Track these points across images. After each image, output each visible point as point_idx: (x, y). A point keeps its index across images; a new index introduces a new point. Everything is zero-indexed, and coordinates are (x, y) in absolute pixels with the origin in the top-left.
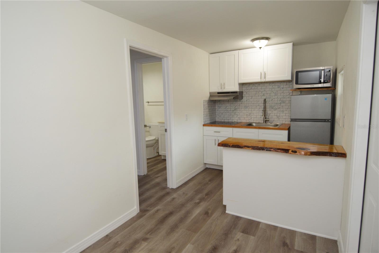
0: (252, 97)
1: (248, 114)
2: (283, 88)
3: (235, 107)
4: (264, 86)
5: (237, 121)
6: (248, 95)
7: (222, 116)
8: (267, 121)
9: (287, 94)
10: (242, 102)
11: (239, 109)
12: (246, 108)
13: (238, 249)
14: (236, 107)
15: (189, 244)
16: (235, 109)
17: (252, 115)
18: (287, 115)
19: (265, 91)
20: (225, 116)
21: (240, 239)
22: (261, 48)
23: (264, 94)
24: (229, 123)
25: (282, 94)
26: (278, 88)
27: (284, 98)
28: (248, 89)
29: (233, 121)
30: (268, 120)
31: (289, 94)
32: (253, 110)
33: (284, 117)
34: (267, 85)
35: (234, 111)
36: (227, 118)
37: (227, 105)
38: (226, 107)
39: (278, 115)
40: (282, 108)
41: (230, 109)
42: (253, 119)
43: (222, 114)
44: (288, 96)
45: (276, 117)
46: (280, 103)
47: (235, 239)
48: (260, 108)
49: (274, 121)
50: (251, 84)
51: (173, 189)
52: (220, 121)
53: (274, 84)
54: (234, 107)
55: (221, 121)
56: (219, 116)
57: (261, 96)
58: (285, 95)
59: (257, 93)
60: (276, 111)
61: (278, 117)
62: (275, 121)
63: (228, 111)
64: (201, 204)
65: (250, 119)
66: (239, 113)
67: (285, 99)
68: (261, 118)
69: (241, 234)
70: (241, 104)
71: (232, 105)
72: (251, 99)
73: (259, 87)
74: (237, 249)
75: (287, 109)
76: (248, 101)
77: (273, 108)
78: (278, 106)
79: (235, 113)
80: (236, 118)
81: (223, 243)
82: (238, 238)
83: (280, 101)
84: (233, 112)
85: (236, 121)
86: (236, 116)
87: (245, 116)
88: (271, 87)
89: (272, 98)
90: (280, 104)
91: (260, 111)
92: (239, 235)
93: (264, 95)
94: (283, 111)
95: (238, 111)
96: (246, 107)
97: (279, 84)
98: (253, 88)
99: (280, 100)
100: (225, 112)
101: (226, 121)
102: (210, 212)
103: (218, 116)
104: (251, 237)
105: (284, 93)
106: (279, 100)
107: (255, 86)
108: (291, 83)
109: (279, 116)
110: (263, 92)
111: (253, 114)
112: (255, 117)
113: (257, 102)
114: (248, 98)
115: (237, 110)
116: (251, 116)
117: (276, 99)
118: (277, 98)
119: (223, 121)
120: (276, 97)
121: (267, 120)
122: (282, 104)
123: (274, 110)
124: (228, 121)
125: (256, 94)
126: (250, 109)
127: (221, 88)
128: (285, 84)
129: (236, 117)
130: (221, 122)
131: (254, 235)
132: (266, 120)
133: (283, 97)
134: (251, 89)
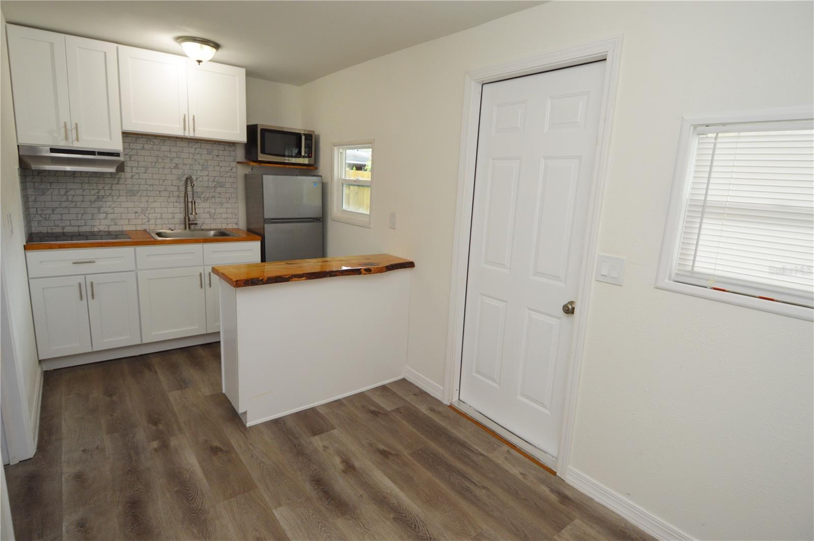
0: (147, 168)
1: (139, 210)
2: (218, 156)
3: (98, 193)
4: (176, 146)
5: (106, 230)
6: (135, 164)
7: (53, 217)
8: (193, 224)
9: (228, 169)
10: (118, 181)
11: (110, 198)
12: (131, 196)
13: (343, 457)
14: (102, 193)
15: (274, 511)
16: (99, 198)
17: (149, 214)
18: (229, 211)
19: (179, 157)
20: (65, 217)
21: (326, 445)
22: (201, 63)
23: (177, 164)
24: (80, 235)
25: (218, 168)
26: (208, 154)
27: (222, 177)
28: (132, 149)
29: (96, 229)
30: (195, 222)
31: (231, 169)
32: (151, 199)
33: (224, 216)
34: (185, 144)
35: (94, 201)
36: (73, 223)
37: (70, 186)
38: (67, 192)
39: (213, 211)
40: (218, 197)
41: (80, 198)
42: (152, 221)
43: (53, 211)
44: (229, 174)
45: (207, 216)
46: (214, 187)
47: (321, 449)
48: (169, 197)
49: (203, 223)
50: (140, 136)
51: (30, 459)
52: (48, 233)
53: (198, 145)
54: (93, 192)
55: (50, 231)
56: (44, 216)
57: (170, 168)
58: (223, 172)
59: (160, 160)
60: (206, 202)
61: (212, 216)
62: (206, 224)
63: (74, 203)
64: (173, 442)
65: (147, 223)
66: (113, 208)
67: (223, 180)
68: (174, 218)
69: (317, 437)
70: (118, 183)
71: (86, 186)
72: (145, 173)
73: (165, 148)
74: (341, 458)
75: (229, 199)
76: (137, 179)
77: (200, 198)
78: (210, 192)
79: (99, 208)
80: (104, 222)
81: (315, 467)
82: (321, 444)
83: (215, 183)
84: (93, 206)
85: (102, 228)
86: (103, 216)
87: (132, 216)
88: (192, 150)
89: (195, 174)
90: (213, 189)
91: (169, 202)
92: (318, 442)
93: (176, 166)
94: (221, 204)
95: (108, 204)
96: (132, 193)
97: (209, 146)
98: (147, 146)
99: (214, 181)
100: (64, 205)
101: (67, 230)
102: (216, 443)
103: (38, 218)
104: (332, 431)
105: (221, 167)
106: (211, 179)
107: (152, 143)
108: (233, 147)
109: (214, 214)
110: (176, 161)
111: (152, 211)
112: (159, 216)
113: (161, 181)
114: (135, 170)
115: (104, 200)
116: (147, 215)
117: (206, 179)
118: (208, 176)
119: (59, 230)
120: (206, 173)
121: (193, 222)
122: (219, 190)
123: (204, 202)
124: (77, 230)
125: (156, 163)
126: (144, 199)
127: (66, 138)
128: (222, 147)
129: (104, 219)
130: (52, 233)
131: (334, 428)
132: (191, 222)
133: (220, 174)
134: (143, 148)
